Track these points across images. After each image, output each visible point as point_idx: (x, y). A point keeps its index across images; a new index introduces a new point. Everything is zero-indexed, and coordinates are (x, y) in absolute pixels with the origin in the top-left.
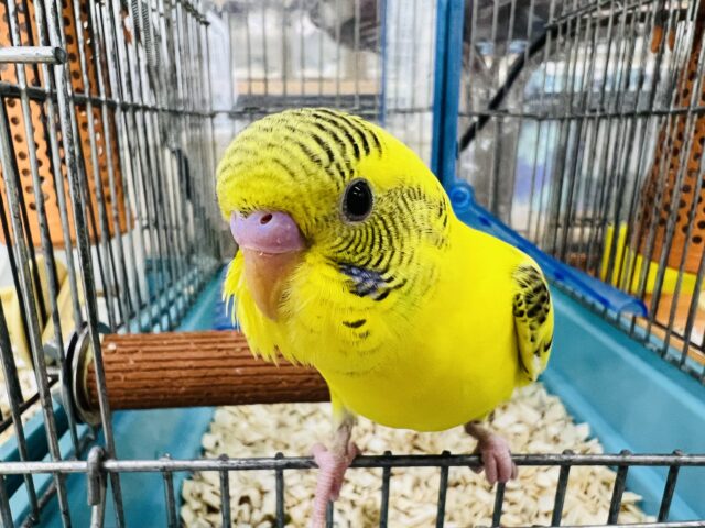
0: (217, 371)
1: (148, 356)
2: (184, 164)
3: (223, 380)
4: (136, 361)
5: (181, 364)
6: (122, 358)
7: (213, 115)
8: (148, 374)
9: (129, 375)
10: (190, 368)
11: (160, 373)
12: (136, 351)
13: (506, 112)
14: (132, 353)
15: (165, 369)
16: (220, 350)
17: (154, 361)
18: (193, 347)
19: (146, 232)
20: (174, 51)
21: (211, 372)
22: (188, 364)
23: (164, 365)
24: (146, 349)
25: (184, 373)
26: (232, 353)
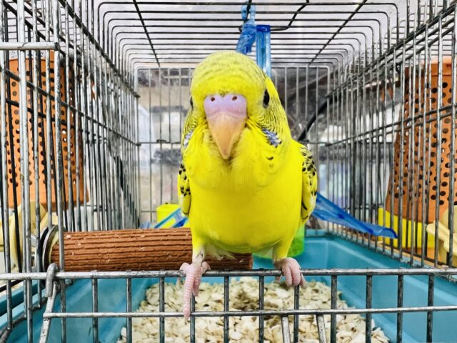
0: (130, 249)
1: (89, 241)
2: (120, 165)
3: (133, 254)
4: (82, 244)
5: (109, 245)
6: (73, 242)
7: (139, 145)
8: (89, 251)
9: (77, 252)
10: (114, 247)
11: (96, 251)
12: (83, 239)
13: (308, 141)
14: (80, 239)
15: (99, 248)
16: (132, 237)
17: (93, 243)
18: (116, 236)
19: (95, 213)
20: (118, 103)
21: (126, 250)
22: (112, 245)
23: (99, 246)
24: (88, 237)
25: (110, 250)
26: (139, 239)
